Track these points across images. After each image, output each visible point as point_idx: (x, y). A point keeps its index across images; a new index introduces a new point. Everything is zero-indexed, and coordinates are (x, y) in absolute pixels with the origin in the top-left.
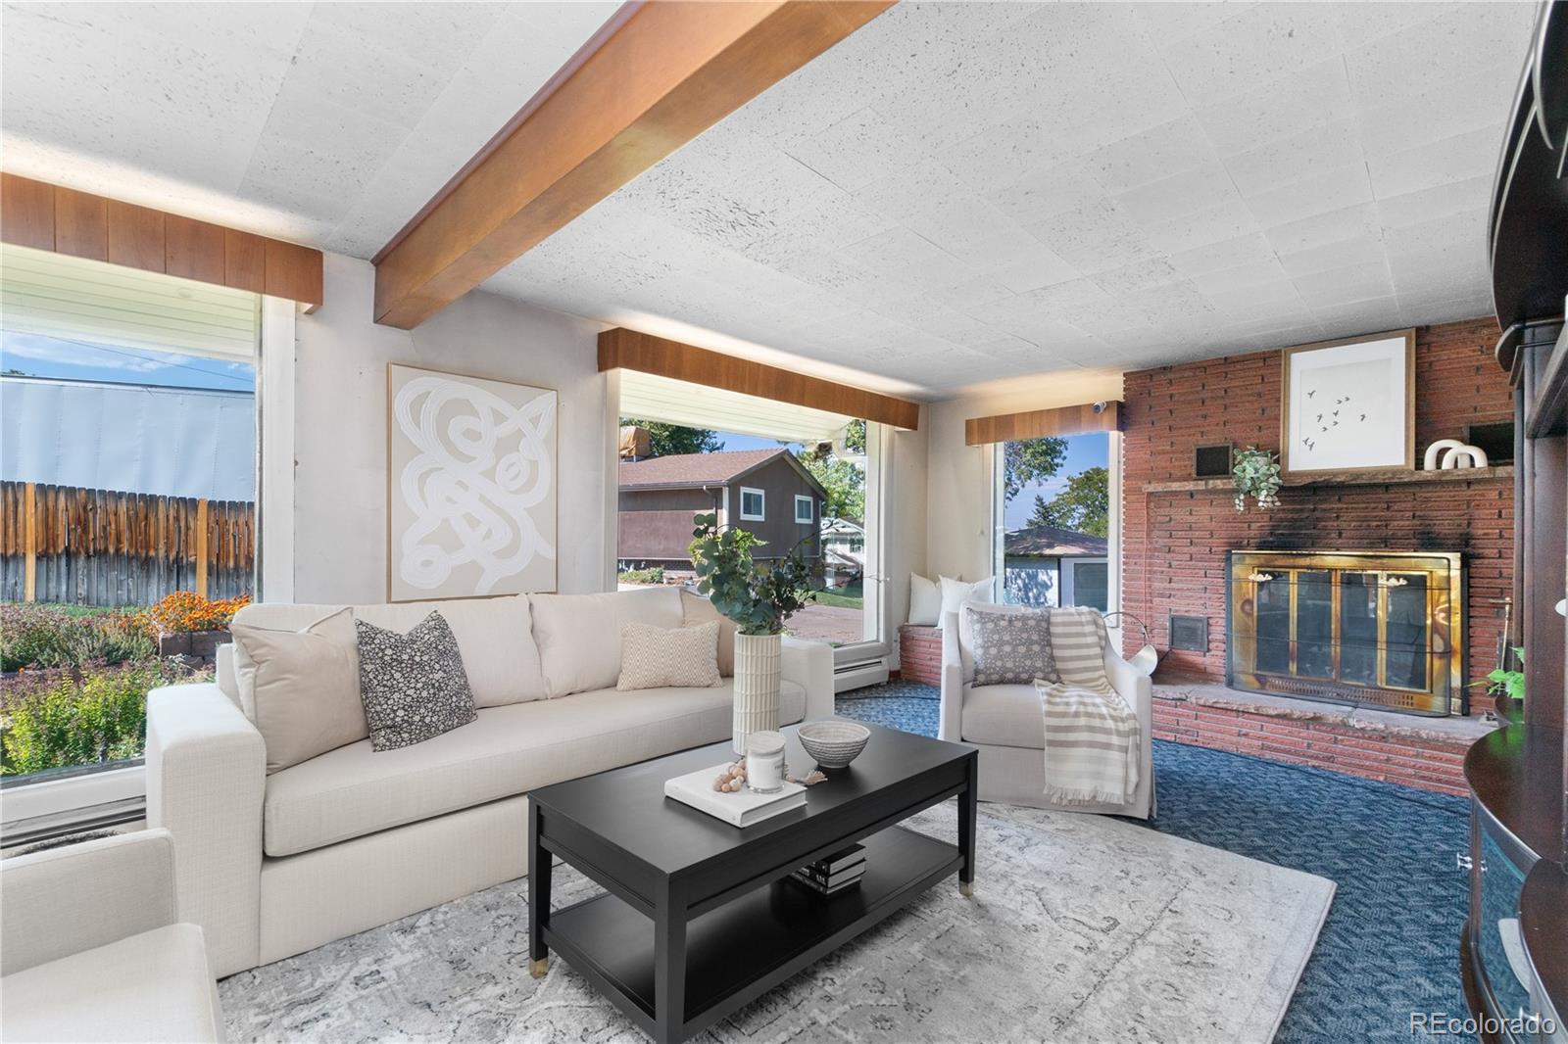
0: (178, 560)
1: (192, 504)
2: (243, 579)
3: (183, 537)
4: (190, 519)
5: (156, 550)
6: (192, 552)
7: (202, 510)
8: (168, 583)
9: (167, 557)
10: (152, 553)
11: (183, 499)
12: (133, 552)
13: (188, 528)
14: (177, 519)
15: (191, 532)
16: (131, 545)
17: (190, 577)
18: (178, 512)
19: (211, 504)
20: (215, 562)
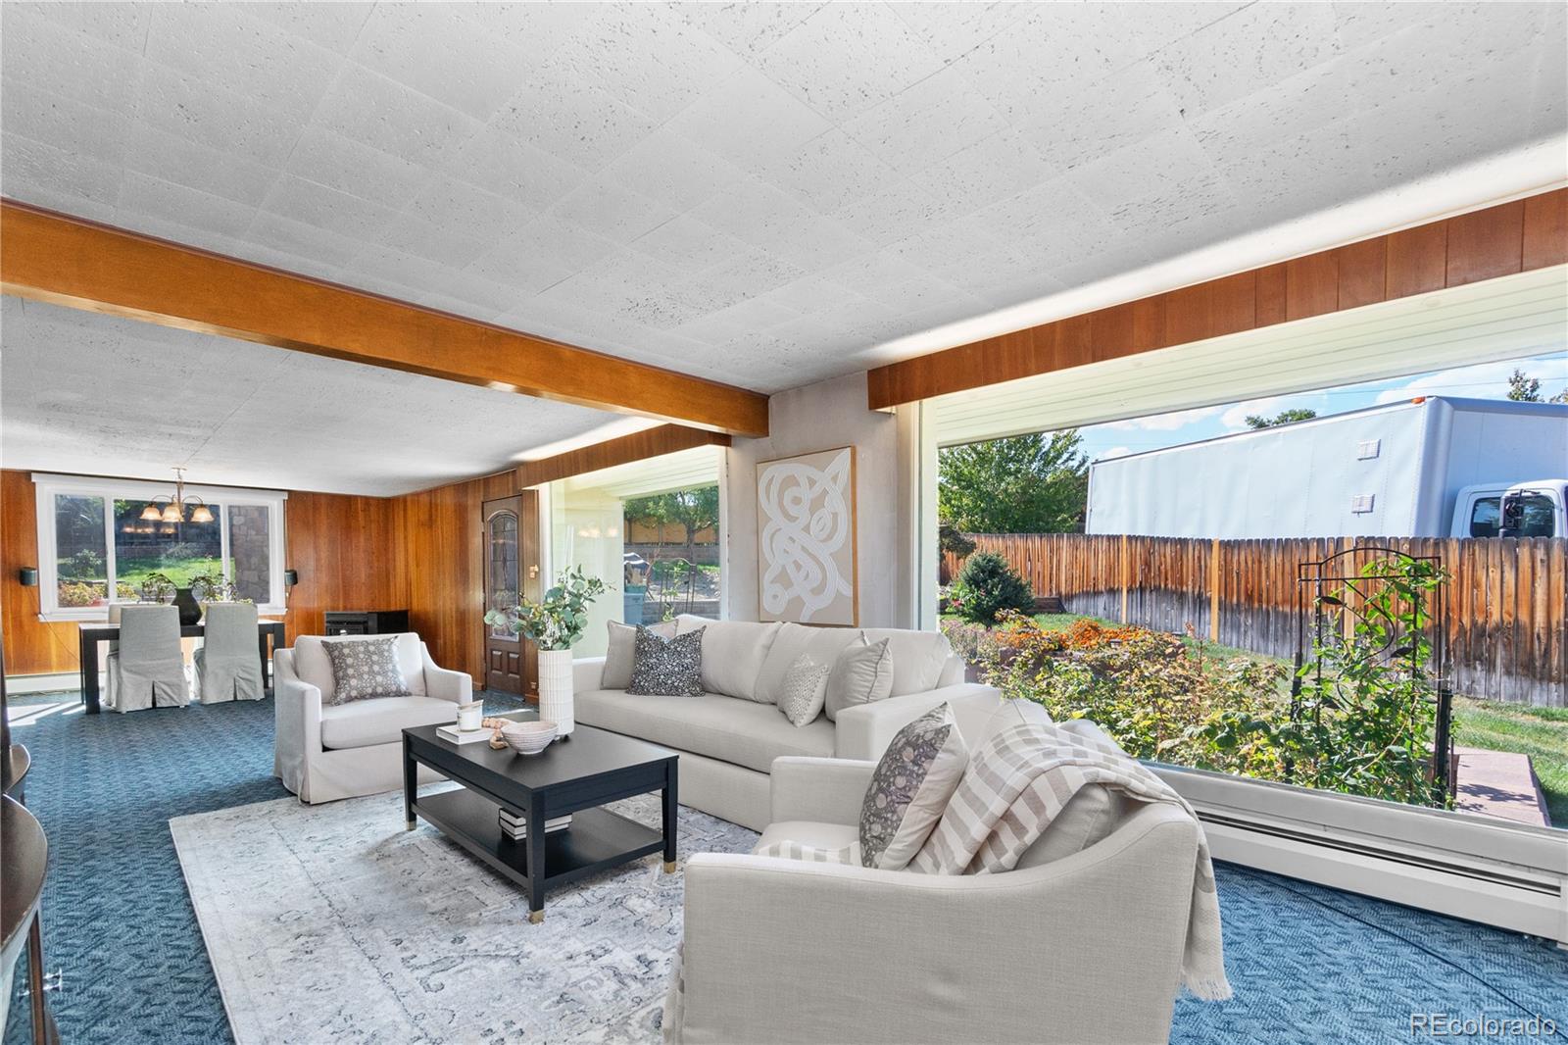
0: (1200, 595)
1: (1207, 544)
2: (1243, 614)
3: (1203, 575)
4: (1208, 558)
5: (1187, 586)
6: (1208, 589)
7: (1216, 548)
8: (1194, 615)
9: (1193, 592)
10: (1185, 589)
11: (1203, 540)
12: (1174, 587)
13: (1206, 567)
14: (1199, 558)
15: (1208, 570)
16: (1172, 583)
17: (1207, 611)
18: (1200, 552)
19: (1221, 543)
20: (1223, 598)
